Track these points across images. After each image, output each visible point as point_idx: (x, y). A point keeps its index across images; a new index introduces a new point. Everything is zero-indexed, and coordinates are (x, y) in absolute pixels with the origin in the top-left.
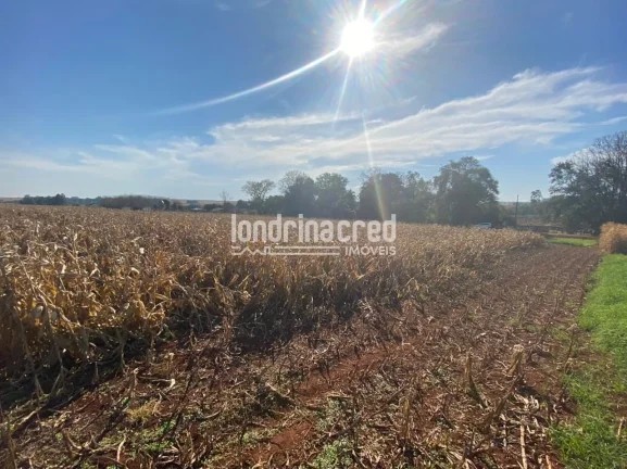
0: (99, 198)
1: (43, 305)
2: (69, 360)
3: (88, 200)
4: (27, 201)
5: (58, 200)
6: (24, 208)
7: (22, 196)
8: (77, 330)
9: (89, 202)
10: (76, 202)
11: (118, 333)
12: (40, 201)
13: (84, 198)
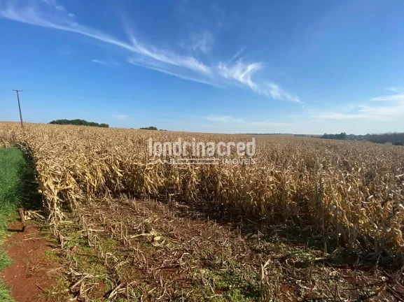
0: (368, 135)
1: (336, 205)
2: (342, 241)
3: (360, 136)
4: (325, 137)
5: (342, 136)
6: (324, 141)
7: (323, 134)
8: (350, 227)
9: (360, 138)
10: (352, 137)
11: (376, 243)
12: (331, 137)
13: (358, 135)
